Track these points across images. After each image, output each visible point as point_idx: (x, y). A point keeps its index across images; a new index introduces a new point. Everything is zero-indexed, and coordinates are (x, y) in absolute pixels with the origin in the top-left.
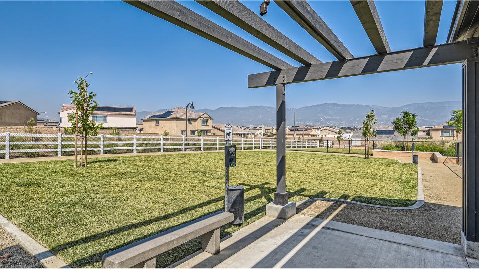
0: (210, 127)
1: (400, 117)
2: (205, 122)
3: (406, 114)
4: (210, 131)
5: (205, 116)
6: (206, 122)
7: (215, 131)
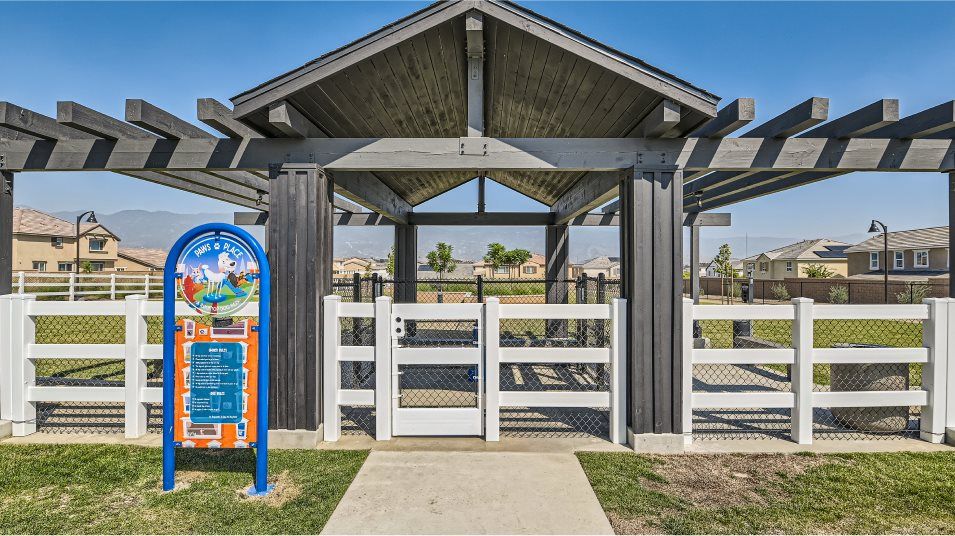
0: (112, 255)
1: (435, 249)
2: (98, 244)
3: (442, 246)
4: (111, 263)
5: (100, 231)
6: (102, 244)
7: (122, 264)
